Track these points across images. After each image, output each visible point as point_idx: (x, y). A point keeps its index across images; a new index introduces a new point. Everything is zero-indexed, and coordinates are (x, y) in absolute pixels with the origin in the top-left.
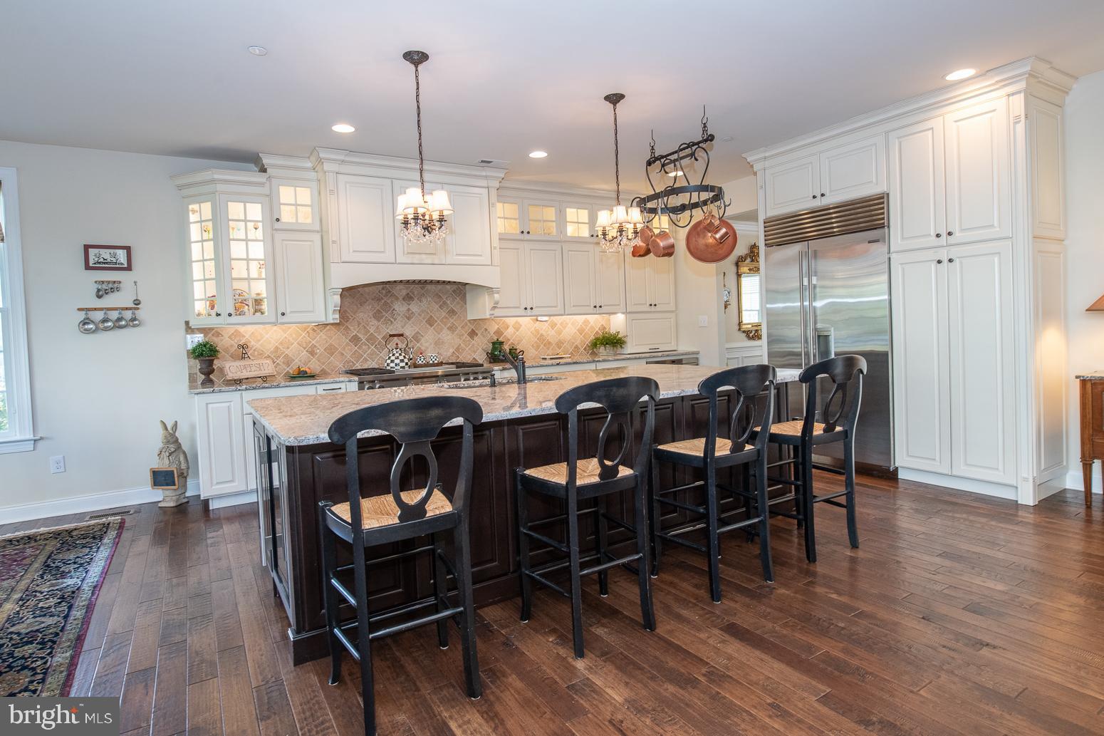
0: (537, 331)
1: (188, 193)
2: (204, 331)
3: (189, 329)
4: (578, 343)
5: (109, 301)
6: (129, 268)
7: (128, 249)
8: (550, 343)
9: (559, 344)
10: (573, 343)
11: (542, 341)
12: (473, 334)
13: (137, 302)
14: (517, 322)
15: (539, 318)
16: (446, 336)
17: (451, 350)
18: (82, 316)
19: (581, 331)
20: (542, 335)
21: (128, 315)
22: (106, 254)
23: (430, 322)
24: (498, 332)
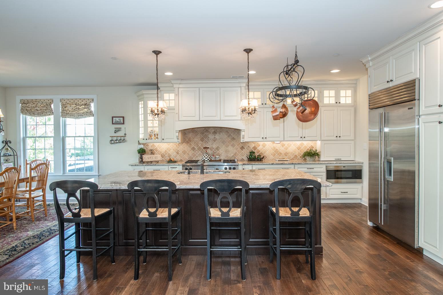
0: (274, 148)
1: (140, 98)
2: (144, 144)
3: (139, 144)
4: (297, 154)
5: (118, 134)
6: (123, 123)
7: (123, 117)
8: (281, 153)
9: (286, 154)
10: (294, 154)
11: (276, 152)
12: (242, 148)
13: (125, 134)
14: (264, 143)
15: (275, 142)
16: (230, 148)
17: (232, 155)
18: (110, 139)
19: (299, 148)
20: (277, 149)
21: (123, 138)
22: (117, 119)
23: (223, 142)
24: (255, 148)
